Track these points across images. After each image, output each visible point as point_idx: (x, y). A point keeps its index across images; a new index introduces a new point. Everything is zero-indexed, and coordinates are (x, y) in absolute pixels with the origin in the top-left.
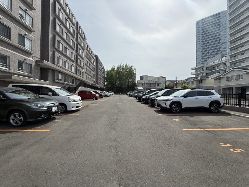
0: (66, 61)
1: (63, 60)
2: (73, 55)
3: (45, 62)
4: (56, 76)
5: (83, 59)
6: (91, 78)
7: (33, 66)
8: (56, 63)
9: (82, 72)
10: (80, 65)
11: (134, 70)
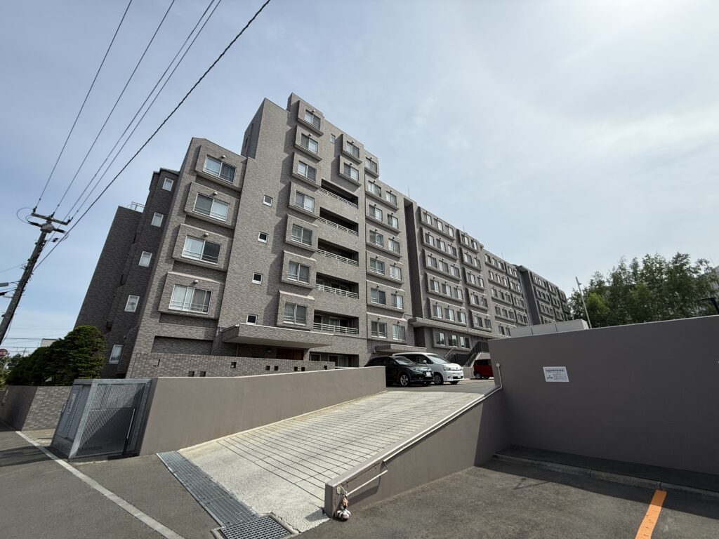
0: (447, 307)
1: (443, 307)
2: (459, 292)
3: (419, 319)
4: (435, 337)
5: (482, 290)
7: (406, 328)
8: (433, 316)
10: (477, 305)
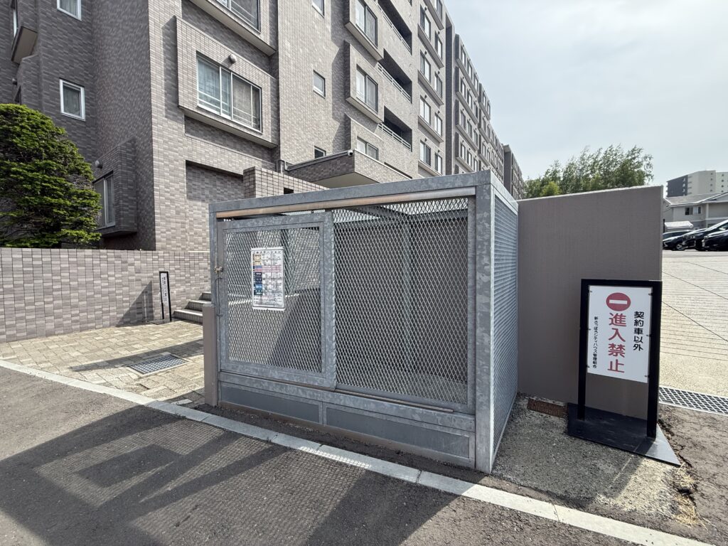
11: (645, 163)
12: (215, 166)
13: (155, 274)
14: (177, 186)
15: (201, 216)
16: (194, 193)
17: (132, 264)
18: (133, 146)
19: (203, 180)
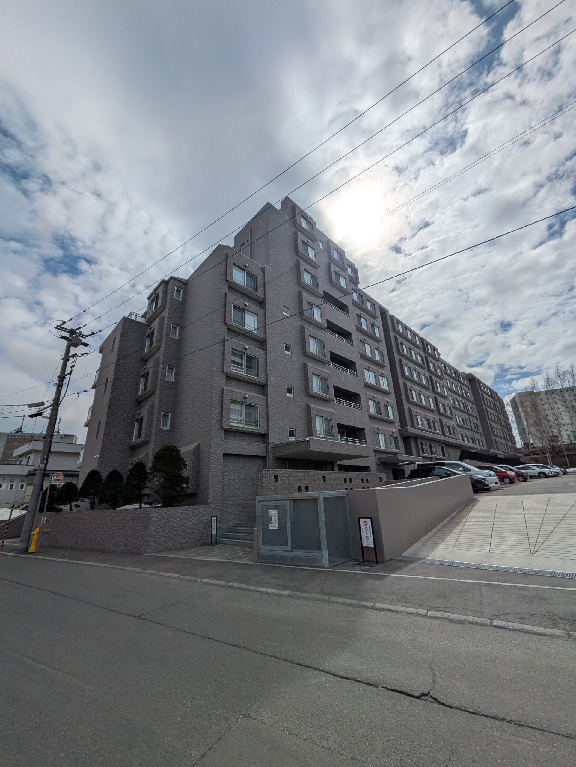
2: (431, 400)
4: (420, 446)
5: (446, 398)
6: (472, 436)
7: (399, 439)
8: (416, 425)
9: (453, 428)
10: (445, 414)
12: (236, 453)
13: (209, 518)
14: (219, 468)
15: (227, 482)
16: (225, 469)
17: (201, 513)
18: (199, 448)
19: (229, 461)
